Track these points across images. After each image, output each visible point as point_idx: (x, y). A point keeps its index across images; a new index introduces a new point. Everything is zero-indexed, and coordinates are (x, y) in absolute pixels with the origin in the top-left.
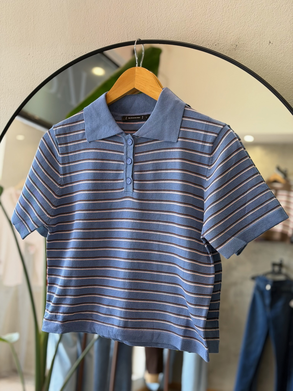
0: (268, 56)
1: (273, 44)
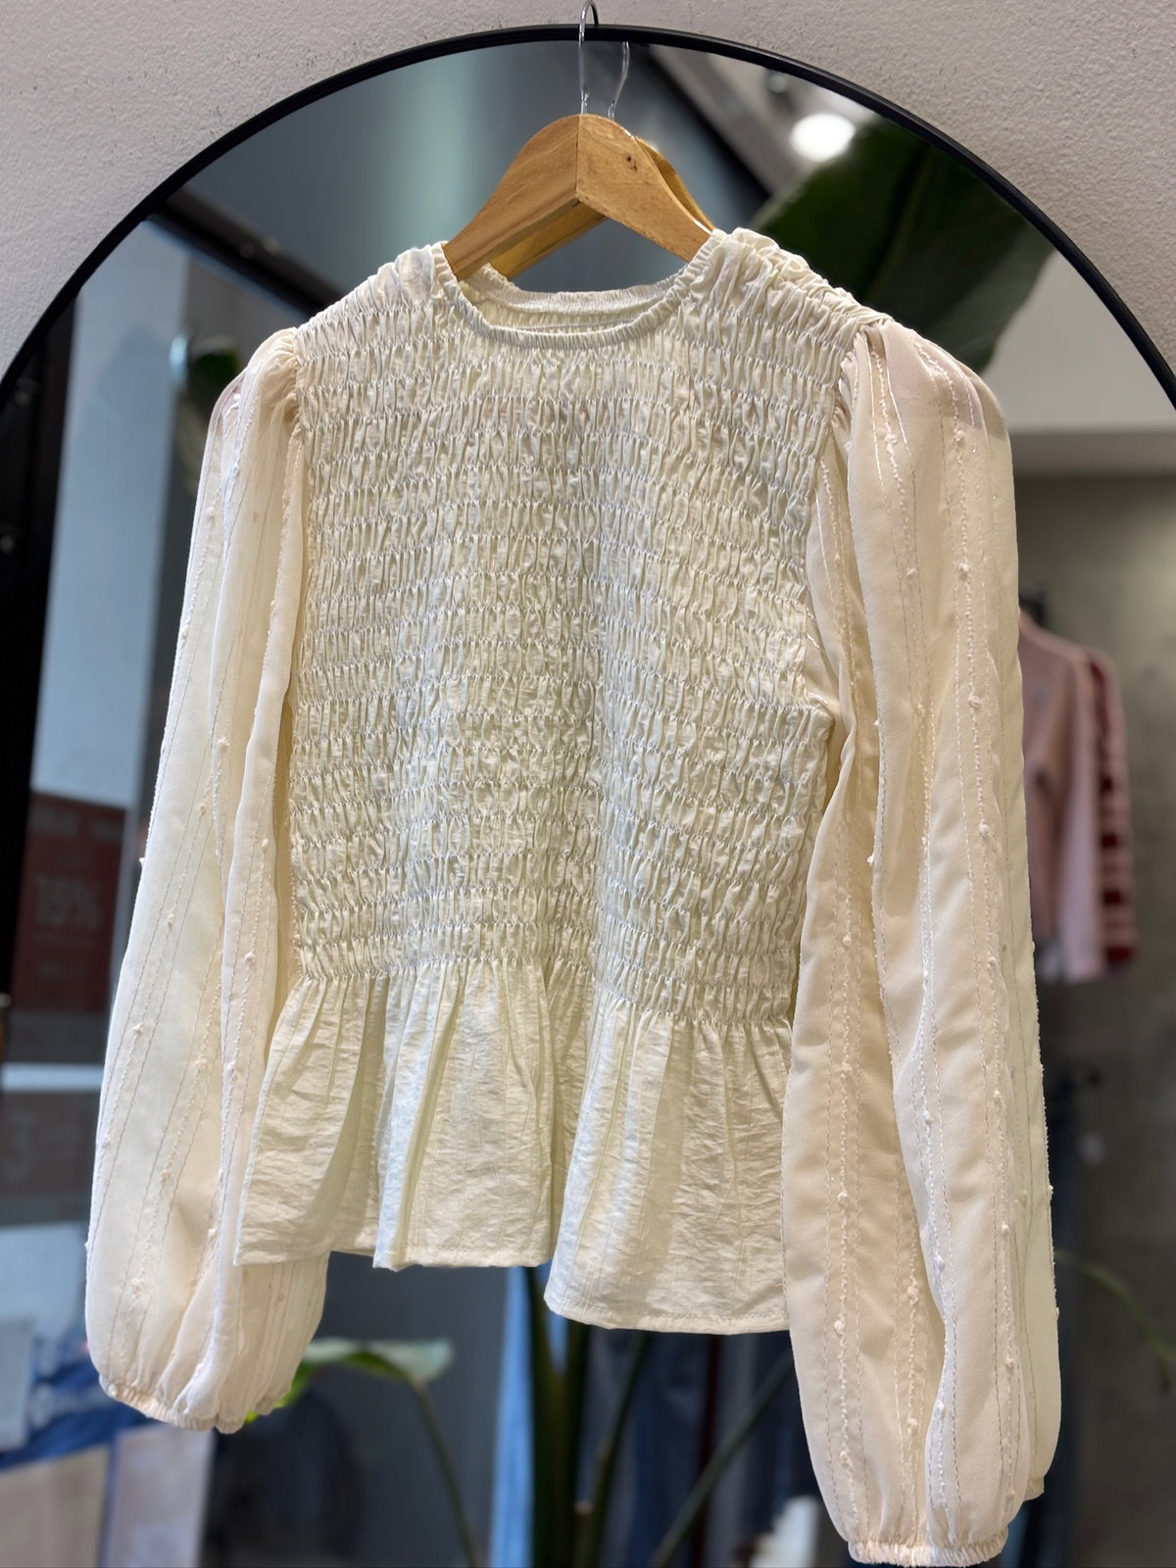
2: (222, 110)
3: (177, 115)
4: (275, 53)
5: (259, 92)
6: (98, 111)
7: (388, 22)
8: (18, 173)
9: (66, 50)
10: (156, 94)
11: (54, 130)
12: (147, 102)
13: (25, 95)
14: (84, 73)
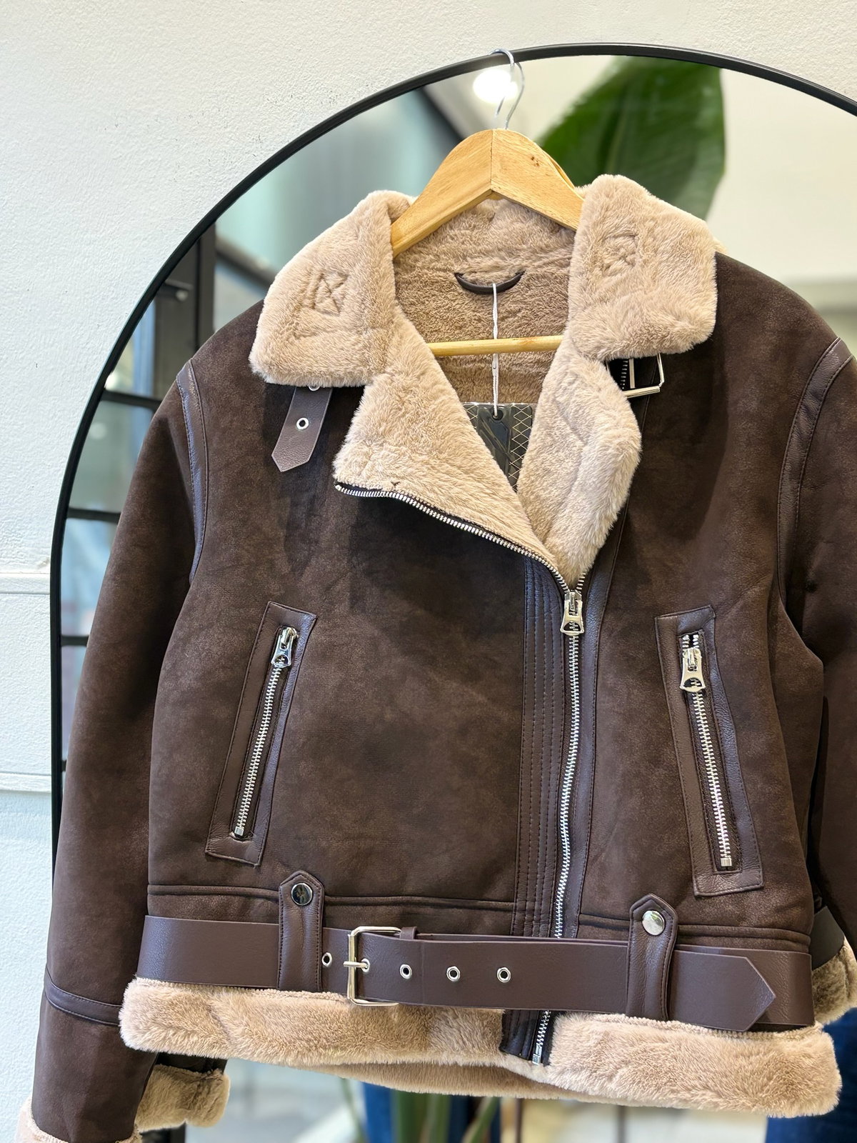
2: (262, 138)
3: (227, 143)
4: (304, 94)
5: (292, 124)
6: (165, 141)
7: (394, 68)
8: (102, 190)
9: (141, 96)
10: (211, 128)
11: (130, 158)
12: (203, 134)
13: (108, 131)
14: (156, 113)
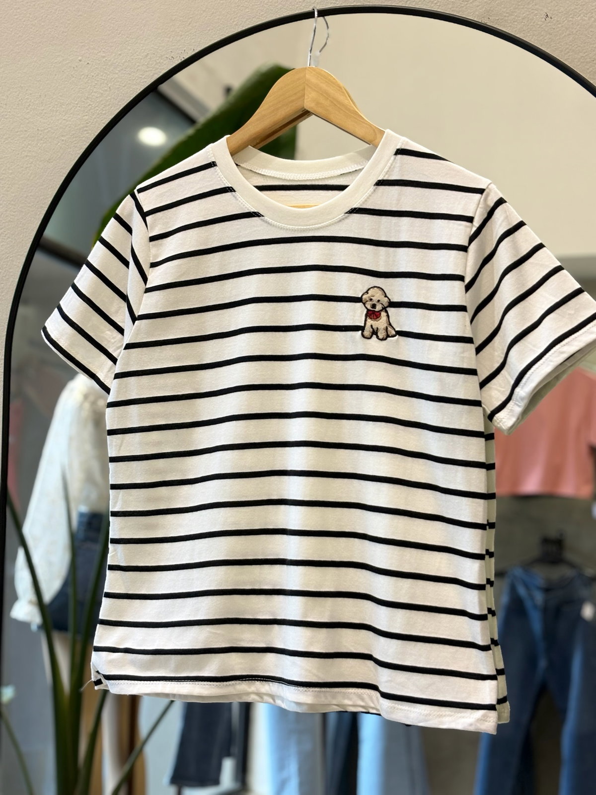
0: (545, 40)
1: (552, 20)
